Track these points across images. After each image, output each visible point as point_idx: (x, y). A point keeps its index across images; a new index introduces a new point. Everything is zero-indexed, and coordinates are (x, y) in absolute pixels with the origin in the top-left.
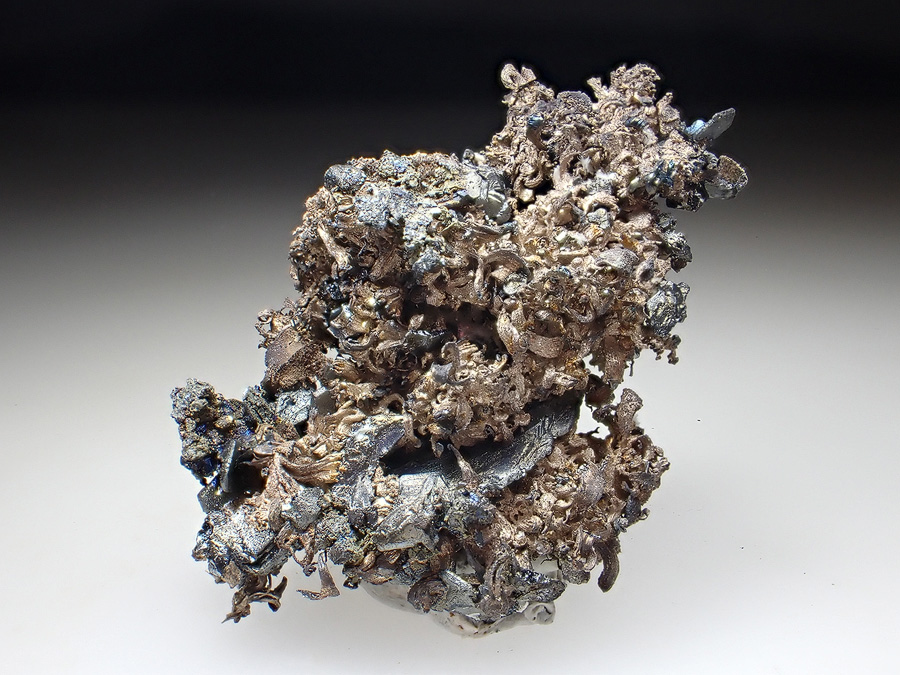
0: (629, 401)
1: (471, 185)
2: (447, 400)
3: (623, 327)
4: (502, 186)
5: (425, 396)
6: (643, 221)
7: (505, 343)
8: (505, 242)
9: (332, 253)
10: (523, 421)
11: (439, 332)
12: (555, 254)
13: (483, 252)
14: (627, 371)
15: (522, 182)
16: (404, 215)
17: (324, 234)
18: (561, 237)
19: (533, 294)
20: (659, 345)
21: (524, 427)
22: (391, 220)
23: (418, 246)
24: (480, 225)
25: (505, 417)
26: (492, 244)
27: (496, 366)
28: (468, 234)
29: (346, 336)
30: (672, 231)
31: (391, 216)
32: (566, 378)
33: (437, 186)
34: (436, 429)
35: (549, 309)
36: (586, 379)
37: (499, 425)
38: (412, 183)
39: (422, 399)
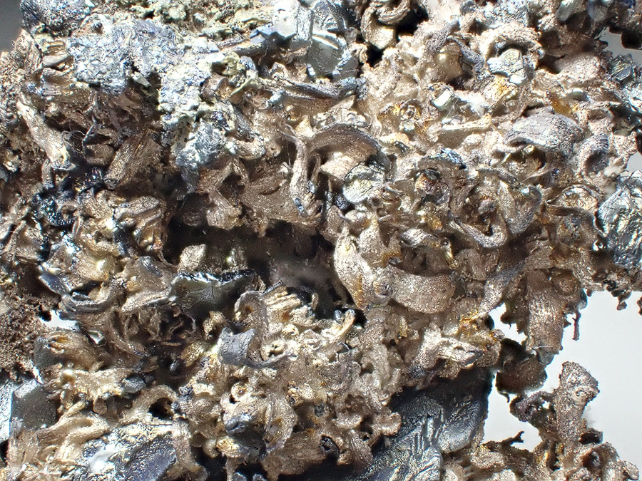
0: (573, 384)
1: (283, 14)
2: (248, 395)
3: (558, 252)
4: (340, 24)
5: (210, 389)
6: (583, 69)
7: (350, 290)
8: (344, 114)
9: (41, 142)
10: (387, 426)
11: (232, 275)
12: (433, 131)
13: (304, 131)
14: (568, 332)
15: (375, 16)
16: (159, 67)
17: (26, 111)
18: (442, 101)
19: (396, 200)
20: (622, 283)
21: (391, 436)
22: (135, 77)
23: (185, 122)
24: (299, 83)
25: (357, 420)
26: (321, 116)
27: (335, 331)
28: (275, 97)
29: (70, 288)
30: (635, 85)
31: (135, 69)
32: (459, 348)
33: (222, 20)
34: (230, 447)
35: (425, 227)
36: (497, 348)
37: (345, 433)
38: (174, 14)
39: (205, 395)
